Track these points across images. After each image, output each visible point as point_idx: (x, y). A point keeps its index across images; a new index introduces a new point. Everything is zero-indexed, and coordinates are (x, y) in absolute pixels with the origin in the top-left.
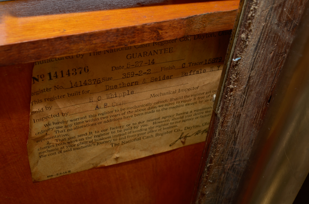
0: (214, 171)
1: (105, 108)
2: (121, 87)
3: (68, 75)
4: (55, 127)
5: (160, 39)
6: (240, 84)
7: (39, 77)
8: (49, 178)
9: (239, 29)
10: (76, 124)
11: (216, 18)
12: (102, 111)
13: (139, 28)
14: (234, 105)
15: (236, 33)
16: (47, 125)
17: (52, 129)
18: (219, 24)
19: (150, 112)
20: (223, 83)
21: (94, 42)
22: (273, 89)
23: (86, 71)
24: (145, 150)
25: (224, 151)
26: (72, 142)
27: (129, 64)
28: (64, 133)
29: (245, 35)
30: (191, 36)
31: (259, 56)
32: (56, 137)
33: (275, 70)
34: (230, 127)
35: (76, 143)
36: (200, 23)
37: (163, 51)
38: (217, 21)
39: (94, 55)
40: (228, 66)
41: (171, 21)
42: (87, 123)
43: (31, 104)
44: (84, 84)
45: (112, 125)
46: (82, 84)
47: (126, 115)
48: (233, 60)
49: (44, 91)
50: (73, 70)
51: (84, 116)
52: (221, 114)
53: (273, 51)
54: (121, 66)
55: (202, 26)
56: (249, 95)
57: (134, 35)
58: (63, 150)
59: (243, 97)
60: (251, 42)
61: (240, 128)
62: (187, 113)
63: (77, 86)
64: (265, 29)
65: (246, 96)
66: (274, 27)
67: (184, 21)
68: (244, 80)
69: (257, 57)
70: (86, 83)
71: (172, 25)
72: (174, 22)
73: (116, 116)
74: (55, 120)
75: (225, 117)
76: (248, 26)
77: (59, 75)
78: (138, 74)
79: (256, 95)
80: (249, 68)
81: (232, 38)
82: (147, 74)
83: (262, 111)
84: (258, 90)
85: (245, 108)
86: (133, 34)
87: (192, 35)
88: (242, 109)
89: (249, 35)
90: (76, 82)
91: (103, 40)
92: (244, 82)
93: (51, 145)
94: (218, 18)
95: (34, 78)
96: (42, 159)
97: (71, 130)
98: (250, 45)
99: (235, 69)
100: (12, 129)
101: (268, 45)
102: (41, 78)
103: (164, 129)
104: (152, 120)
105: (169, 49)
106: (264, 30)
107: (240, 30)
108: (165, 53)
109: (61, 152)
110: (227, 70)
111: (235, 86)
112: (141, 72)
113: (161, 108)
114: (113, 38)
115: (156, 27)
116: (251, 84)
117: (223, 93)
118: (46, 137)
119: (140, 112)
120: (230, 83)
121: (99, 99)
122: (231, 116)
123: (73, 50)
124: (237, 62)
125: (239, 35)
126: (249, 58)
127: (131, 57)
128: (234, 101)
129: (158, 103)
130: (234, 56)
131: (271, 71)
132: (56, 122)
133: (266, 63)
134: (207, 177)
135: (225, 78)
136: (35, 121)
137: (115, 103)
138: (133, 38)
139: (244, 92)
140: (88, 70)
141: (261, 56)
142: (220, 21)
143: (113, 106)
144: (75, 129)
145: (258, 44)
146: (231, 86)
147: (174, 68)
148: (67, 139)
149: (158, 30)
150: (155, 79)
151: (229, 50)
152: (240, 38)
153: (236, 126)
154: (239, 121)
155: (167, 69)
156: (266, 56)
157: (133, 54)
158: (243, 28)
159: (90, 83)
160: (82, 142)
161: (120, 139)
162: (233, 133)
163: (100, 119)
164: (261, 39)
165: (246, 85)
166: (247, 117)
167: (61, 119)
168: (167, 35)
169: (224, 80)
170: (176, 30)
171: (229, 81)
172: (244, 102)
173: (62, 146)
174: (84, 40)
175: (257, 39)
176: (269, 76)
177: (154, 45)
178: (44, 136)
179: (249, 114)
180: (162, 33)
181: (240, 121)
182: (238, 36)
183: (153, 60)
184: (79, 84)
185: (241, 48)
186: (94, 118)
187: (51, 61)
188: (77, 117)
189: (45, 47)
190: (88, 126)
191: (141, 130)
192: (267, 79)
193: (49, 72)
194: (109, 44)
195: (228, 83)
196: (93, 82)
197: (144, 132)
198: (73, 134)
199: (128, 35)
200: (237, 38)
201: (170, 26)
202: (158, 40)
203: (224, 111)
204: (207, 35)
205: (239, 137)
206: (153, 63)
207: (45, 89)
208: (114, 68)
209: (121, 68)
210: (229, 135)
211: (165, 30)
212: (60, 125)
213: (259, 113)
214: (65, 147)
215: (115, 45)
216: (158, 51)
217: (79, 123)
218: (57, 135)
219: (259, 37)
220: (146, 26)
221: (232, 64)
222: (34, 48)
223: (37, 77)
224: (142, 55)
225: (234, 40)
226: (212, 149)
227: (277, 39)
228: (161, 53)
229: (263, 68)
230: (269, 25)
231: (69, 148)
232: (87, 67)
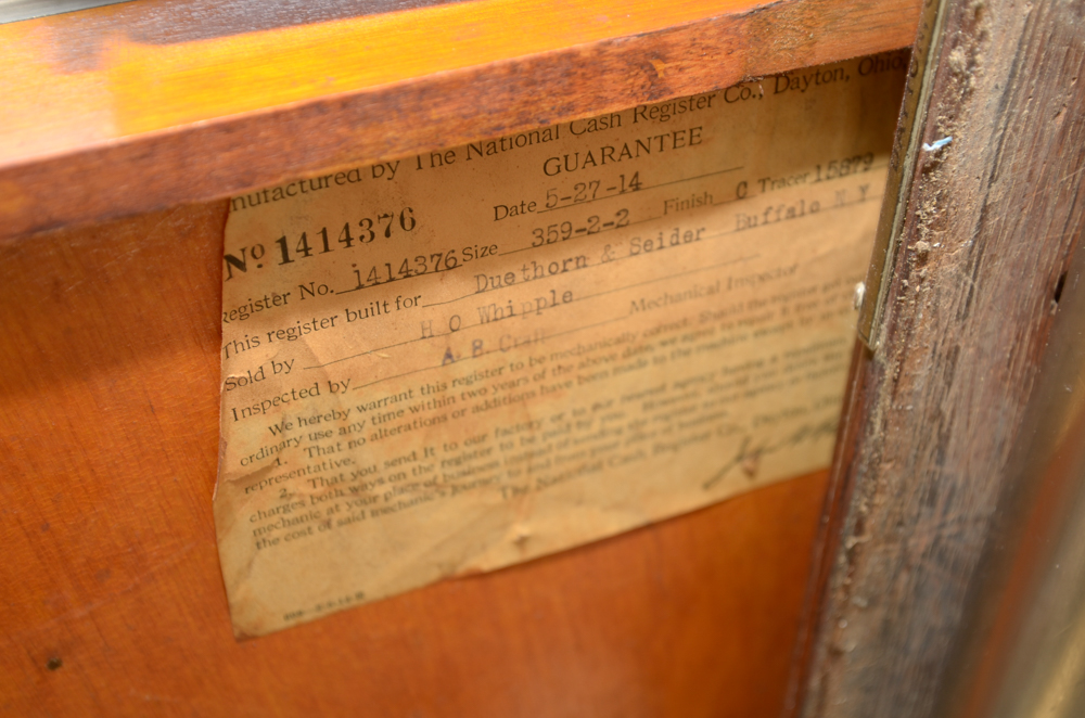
0: (872, 564)
1: (476, 360)
2: (527, 280)
3: (345, 244)
4: (307, 433)
5: (660, 95)
6: (954, 235)
7: (248, 253)
8: (292, 622)
9: (941, 32)
10: (377, 421)
11: (851, 8)
12: (465, 368)
13: (587, 58)
14: (935, 313)
15: (928, 50)
16: (280, 427)
17: (296, 443)
18: (861, 31)
19: (631, 368)
20: (893, 238)
21: (434, 114)
22: (1069, 250)
23: (408, 226)
24: (618, 506)
25: (903, 489)
26: (364, 487)
27: (554, 192)
28: (336, 457)
29: (963, 52)
30: (765, 77)
31: (1016, 130)
32: (312, 470)
33: (1074, 177)
34: (924, 394)
35: (380, 490)
36: (794, 29)
37: (669, 142)
38: (854, 20)
39: (433, 166)
40: (908, 173)
41: (695, 27)
42: (417, 416)
43: (223, 354)
44: (400, 273)
45: (501, 418)
46: (395, 274)
47: (550, 381)
48: (926, 147)
49: (264, 304)
50: (361, 224)
51: (404, 390)
52: (889, 350)
53: (1064, 105)
54: (527, 202)
55: (802, 38)
56: (987, 275)
57: (571, 85)
58: (335, 518)
59: (965, 284)
60: (987, 79)
61: (958, 398)
62: (760, 364)
63: (378, 281)
64: (1035, 26)
65: (974, 279)
66: (1065, 19)
67: (741, 23)
68: (966, 219)
69: (1009, 130)
70: (407, 271)
71: (698, 41)
72: (707, 29)
73: (513, 385)
74: (307, 408)
75: (902, 362)
76: (972, 18)
77: (316, 243)
78: (584, 230)
79: (1012, 275)
80: (981, 175)
81: (917, 71)
82: (615, 225)
83: (1033, 332)
84: (1015, 254)
85: (973, 322)
86: (567, 81)
87: (770, 76)
88: (963, 328)
89: (976, 54)
90: (374, 268)
91: (464, 108)
92: (965, 228)
93: (295, 500)
94: (856, 7)
95: (232, 260)
96: (266, 551)
97: (361, 441)
98: (982, 91)
99: (934, 179)
100: (159, 448)
101: (1047, 84)
102: (254, 257)
103: (682, 426)
104: (639, 396)
105: (688, 133)
106: (1030, 31)
107: (945, 38)
108: (675, 147)
109: (328, 524)
110: (904, 189)
111: (935, 242)
112: (594, 220)
113: (668, 350)
114: (500, 97)
115: (644, 51)
116: (991, 232)
117: (893, 274)
118: (275, 473)
119: (596, 369)
120: (917, 235)
121: (454, 327)
122: (926, 354)
123: (361, 147)
124: (939, 154)
125: (940, 55)
126: (982, 138)
127: (559, 167)
128: (933, 299)
129: (658, 331)
130: (927, 134)
131: (1059, 182)
132: (308, 415)
133: (1042, 154)
134: (847, 589)
135: (896, 218)
136: (239, 414)
137: (509, 337)
138: (568, 93)
139: (966, 263)
140: (413, 223)
141: (1022, 128)
142: (865, 20)
143: (502, 350)
144: (374, 438)
145: (1009, 84)
146: (922, 245)
147: (708, 200)
148: (348, 476)
149: (650, 61)
150: (645, 245)
151: (905, 114)
152: (948, 64)
153: (943, 393)
154: (952, 374)
155: (685, 205)
156: (1041, 127)
157: (566, 157)
158: (956, 30)
159: (421, 269)
160: (402, 483)
161: (530, 470)
162: (933, 419)
163: (458, 398)
164: (1020, 66)
165: (972, 237)
166: (980, 358)
167: (325, 403)
168: (684, 78)
169: (895, 225)
170: (715, 58)
171: (911, 228)
172: (968, 303)
173: (331, 503)
174: (399, 111)
175: (1007, 67)
176: (1054, 200)
177: (636, 121)
178: (268, 469)
179: (987, 345)
180: (665, 71)
181: (958, 372)
182: (939, 60)
183: (636, 175)
184: (383, 274)
185: (952, 102)
186: (438, 396)
187: (285, 195)
188: (380, 395)
189: (266, 139)
190: (418, 424)
191: (603, 433)
192: (1048, 214)
193: (280, 236)
194: (484, 118)
195: (909, 235)
196: (431, 266)
197: (611, 439)
198: (368, 456)
199: (549, 85)
200: (936, 66)
201: (693, 45)
202: (652, 96)
203: (899, 339)
204: (817, 74)
205: (954, 434)
206: (636, 187)
207: (270, 296)
208: (502, 212)
209: (525, 209)
210: (922, 427)
211: (675, 59)
212: (324, 426)
213: (1022, 340)
214: (344, 508)
215: (506, 122)
216: (652, 140)
217: (387, 418)
218: (312, 463)
219: (1013, 57)
220: (611, 50)
221: (919, 165)
222: (230, 147)
223: (239, 256)
224: (598, 159)
225: (923, 75)
226: (859, 480)
227: (1076, 60)
228: (662, 150)
229: (1031, 173)
230: (1046, 11)
231: (357, 510)
232: (411, 211)
